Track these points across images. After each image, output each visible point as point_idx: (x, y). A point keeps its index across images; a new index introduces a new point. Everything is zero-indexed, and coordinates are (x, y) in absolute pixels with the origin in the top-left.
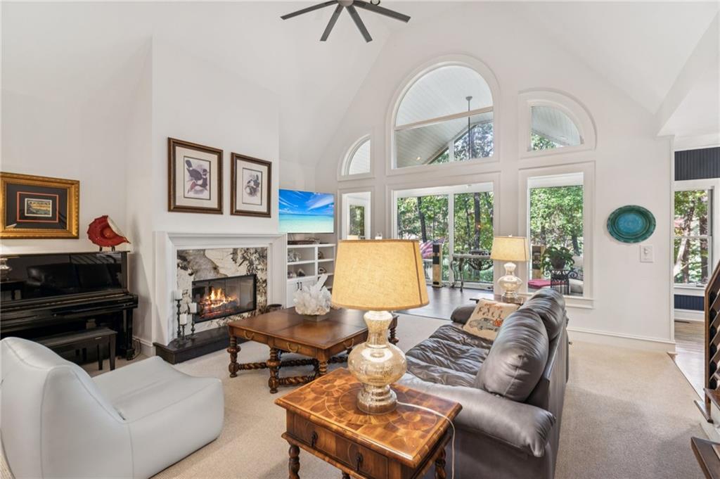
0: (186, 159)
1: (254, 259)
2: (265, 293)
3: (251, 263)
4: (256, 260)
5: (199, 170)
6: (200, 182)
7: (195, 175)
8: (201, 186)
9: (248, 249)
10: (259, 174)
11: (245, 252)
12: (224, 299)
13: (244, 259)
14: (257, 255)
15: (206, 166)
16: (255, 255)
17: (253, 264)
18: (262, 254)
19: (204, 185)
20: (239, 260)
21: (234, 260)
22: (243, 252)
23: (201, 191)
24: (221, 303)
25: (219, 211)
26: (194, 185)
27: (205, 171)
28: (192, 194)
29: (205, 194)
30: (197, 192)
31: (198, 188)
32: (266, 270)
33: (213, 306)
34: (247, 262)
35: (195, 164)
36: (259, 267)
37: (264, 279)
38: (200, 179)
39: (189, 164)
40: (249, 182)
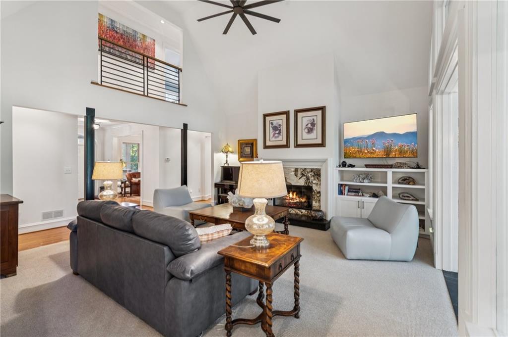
0: (271, 122)
1: (310, 176)
2: (319, 201)
3: (308, 179)
4: (311, 177)
5: (276, 125)
6: (277, 132)
7: (275, 128)
8: (278, 134)
9: (305, 169)
10: (315, 118)
11: (303, 171)
12: (298, 199)
13: (303, 175)
14: (312, 173)
15: (280, 122)
16: (310, 173)
17: (309, 179)
18: (317, 174)
19: (279, 133)
20: (299, 175)
21: (296, 175)
22: (302, 171)
23: (278, 137)
24: (296, 201)
25: (287, 146)
26: (275, 134)
27: (280, 125)
28: (274, 139)
29: (280, 138)
30: (276, 137)
31: (276, 135)
32: (320, 184)
33: (291, 201)
34: (305, 177)
35: (275, 123)
36: (314, 182)
37: (318, 190)
38: (277, 130)
39: (272, 124)
40: (307, 125)
